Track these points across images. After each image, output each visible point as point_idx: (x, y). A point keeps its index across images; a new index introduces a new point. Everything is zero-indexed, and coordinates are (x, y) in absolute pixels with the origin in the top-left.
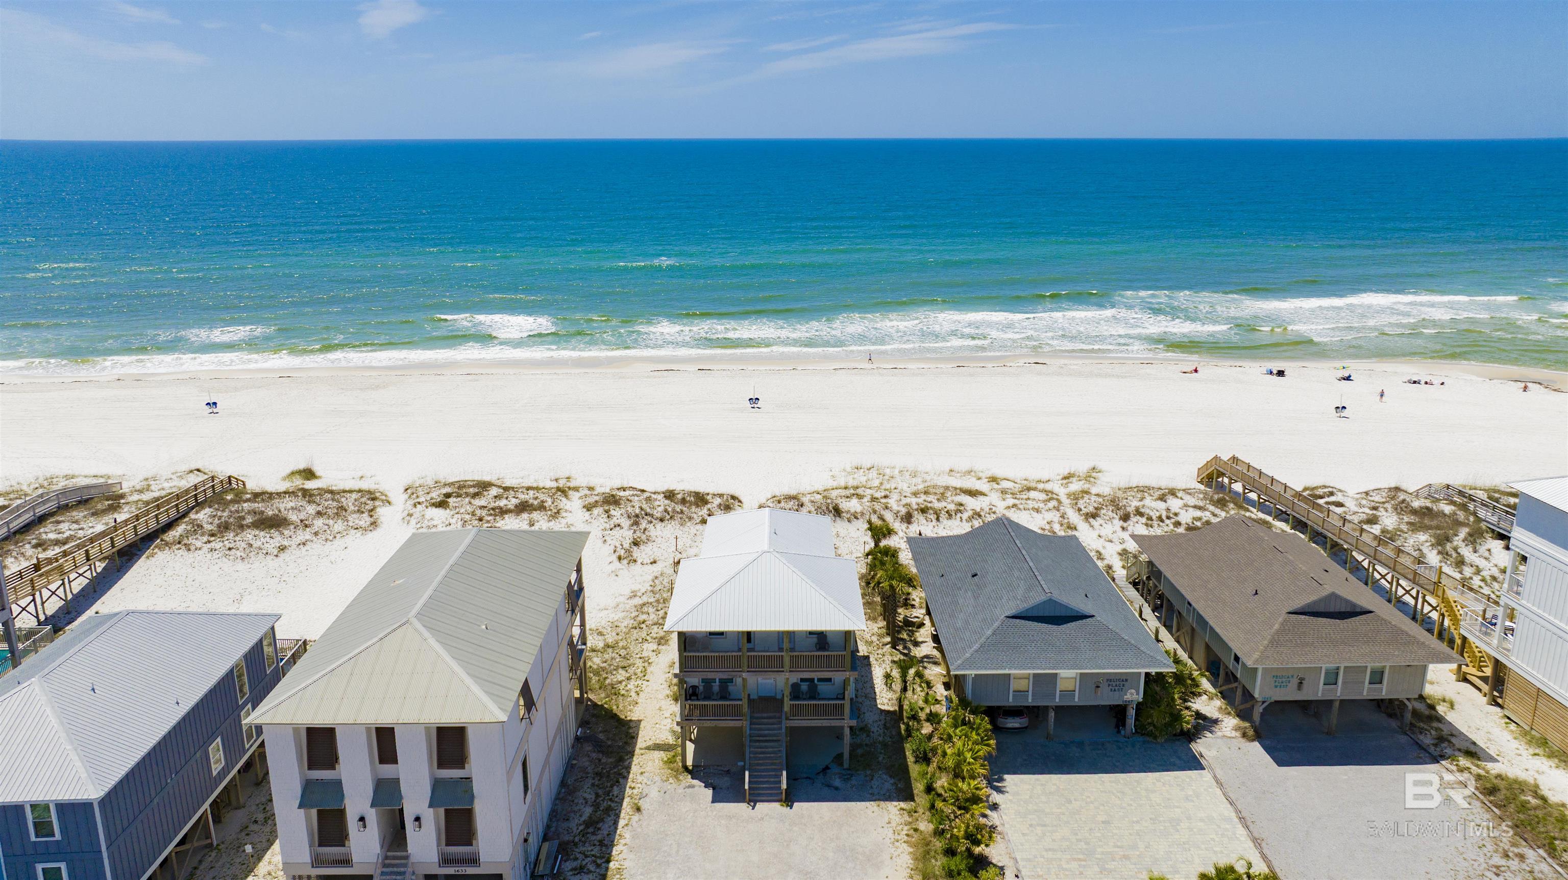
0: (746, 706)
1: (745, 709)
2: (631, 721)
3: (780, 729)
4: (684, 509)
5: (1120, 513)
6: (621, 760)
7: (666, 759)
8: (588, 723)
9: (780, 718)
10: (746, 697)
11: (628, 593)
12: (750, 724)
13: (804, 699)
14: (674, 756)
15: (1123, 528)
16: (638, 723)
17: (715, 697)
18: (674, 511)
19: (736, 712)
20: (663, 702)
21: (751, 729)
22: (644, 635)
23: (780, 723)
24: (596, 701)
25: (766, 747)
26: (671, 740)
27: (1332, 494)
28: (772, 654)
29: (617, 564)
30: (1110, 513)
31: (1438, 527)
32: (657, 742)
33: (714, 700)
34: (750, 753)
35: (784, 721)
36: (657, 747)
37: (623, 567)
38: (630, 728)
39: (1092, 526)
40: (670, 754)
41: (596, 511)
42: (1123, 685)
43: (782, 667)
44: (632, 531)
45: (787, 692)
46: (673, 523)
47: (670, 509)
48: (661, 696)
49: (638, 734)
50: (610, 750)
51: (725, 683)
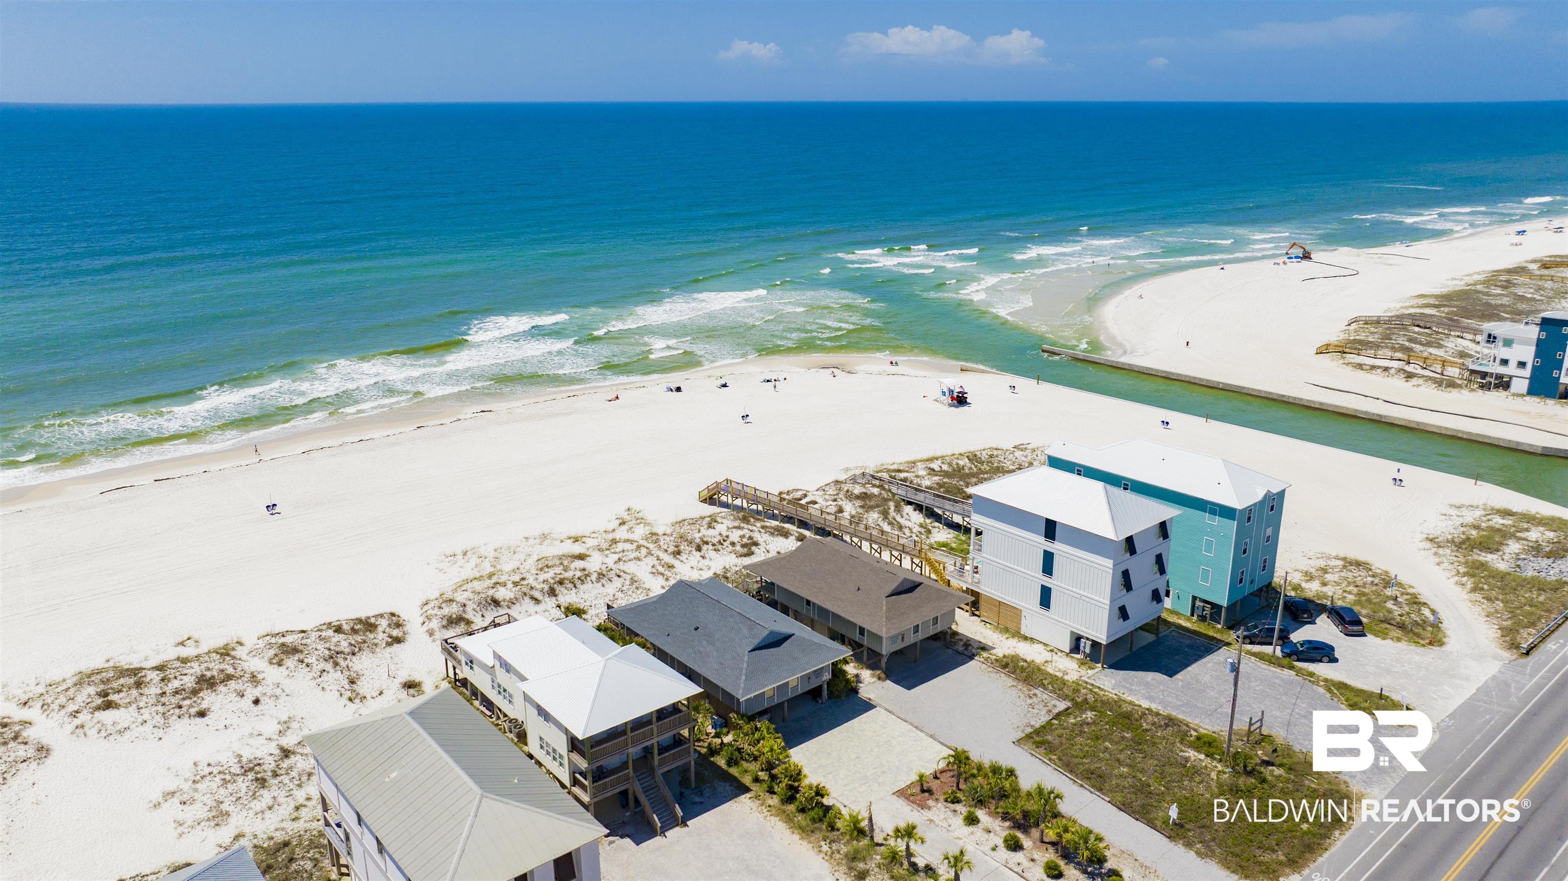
1: (632, 774)
3: (654, 778)
4: (363, 637)
5: (693, 545)
13: (665, 752)
15: (703, 557)
18: (356, 642)
25: (652, 794)
27: (805, 496)
28: (646, 728)
29: (353, 705)
30: (687, 547)
31: (878, 506)
35: (657, 772)
37: (360, 705)
39: (682, 561)
41: (288, 664)
42: (821, 674)
43: (653, 735)
44: (339, 672)
45: (656, 752)
46: (364, 653)
47: (353, 642)
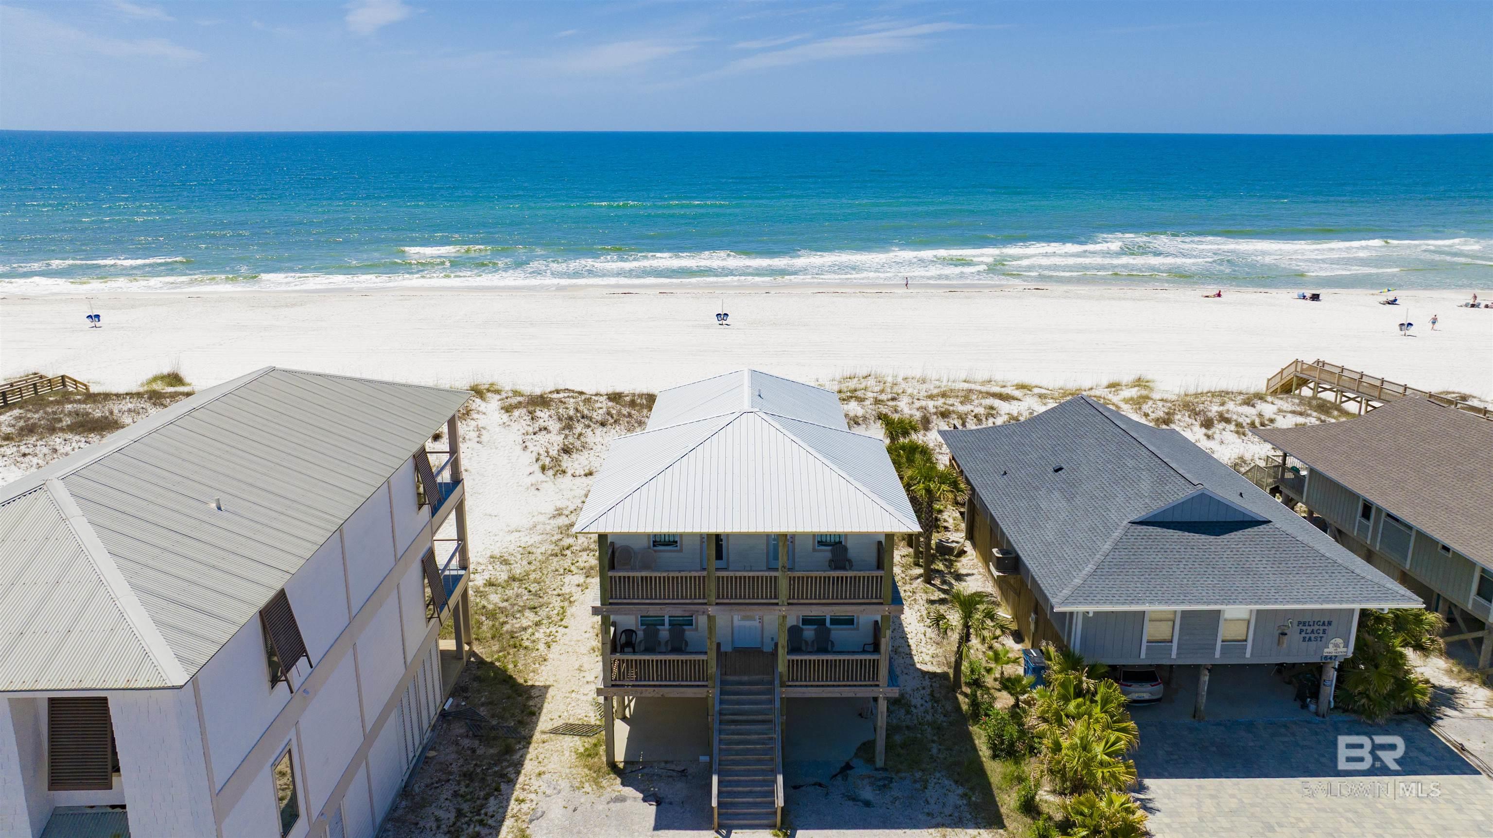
0: (713, 663)
1: (713, 668)
2: (533, 686)
3: (771, 701)
4: (633, 412)
5: (1200, 418)
6: (509, 750)
7: (582, 750)
8: (465, 689)
9: (772, 683)
10: (714, 647)
11: (550, 510)
12: (721, 694)
13: (810, 653)
14: (595, 745)
15: (1208, 437)
16: (544, 690)
17: (664, 649)
18: (619, 413)
19: (698, 673)
20: (585, 659)
21: (721, 702)
22: (567, 563)
23: (771, 692)
24: (484, 657)
25: (749, 733)
26: (593, 718)
28: (760, 574)
29: (539, 476)
30: (1187, 419)
32: (571, 721)
33: (661, 653)
34: (720, 741)
35: (778, 689)
36: (570, 730)
37: (548, 479)
38: (530, 698)
40: (590, 741)
41: (516, 413)
42: (1324, 631)
43: (775, 598)
44: (563, 436)
45: (783, 640)
46: (618, 428)
47: (614, 412)
48: (584, 649)
49: (541, 708)
50: (493, 734)
51: (679, 626)
